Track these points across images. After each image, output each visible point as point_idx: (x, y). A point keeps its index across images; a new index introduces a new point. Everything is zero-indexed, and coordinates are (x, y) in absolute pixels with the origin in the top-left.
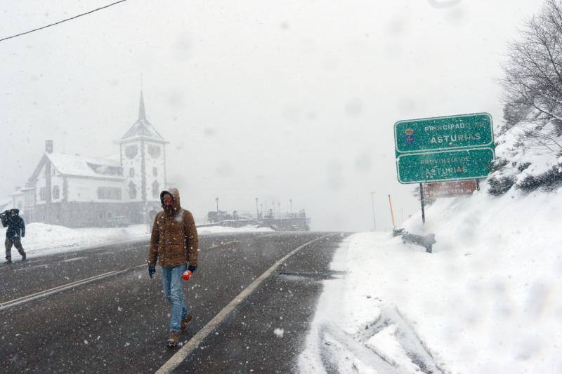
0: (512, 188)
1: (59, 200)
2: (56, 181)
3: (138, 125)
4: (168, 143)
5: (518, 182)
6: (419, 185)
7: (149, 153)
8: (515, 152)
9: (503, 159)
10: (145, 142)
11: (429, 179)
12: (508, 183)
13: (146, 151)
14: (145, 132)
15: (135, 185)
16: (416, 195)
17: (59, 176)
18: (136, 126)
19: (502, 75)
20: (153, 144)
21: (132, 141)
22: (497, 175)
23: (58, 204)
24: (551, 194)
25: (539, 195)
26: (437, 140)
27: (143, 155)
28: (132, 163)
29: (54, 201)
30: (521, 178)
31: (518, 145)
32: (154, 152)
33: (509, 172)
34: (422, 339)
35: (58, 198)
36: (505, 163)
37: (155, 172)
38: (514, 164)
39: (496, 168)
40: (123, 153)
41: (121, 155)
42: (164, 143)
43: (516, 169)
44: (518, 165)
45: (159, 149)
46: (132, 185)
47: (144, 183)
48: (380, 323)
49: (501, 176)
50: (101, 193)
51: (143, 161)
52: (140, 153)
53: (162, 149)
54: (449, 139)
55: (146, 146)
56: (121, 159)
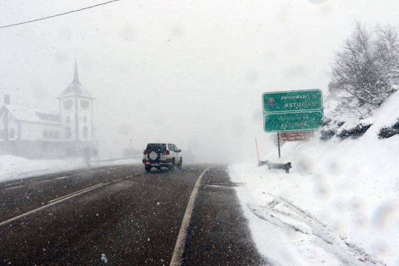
0: (334, 136)
1: (15, 139)
2: (12, 125)
3: (73, 85)
4: (94, 99)
5: (338, 133)
6: (276, 133)
7: (81, 106)
8: (335, 114)
9: (328, 118)
10: (78, 98)
11: (283, 129)
12: (332, 133)
13: (79, 104)
14: (78, 91)
15: (70, 129)
16: (272, 139)
17: (14, 121)
18: (72, 86)
19: (330, 70)
20: (83, 99)
21: (69, 97)
22: (326, 128)
23: (14, 142)
24: (356, 141)
25: (349, 141)
26: (289, 105)
27: (77, 107)
28: (68, 113)
29: (10, 139)
30: (340, 130)
31: (337, 110)
32: (85, 105)
33: (332, 127)
34: (297, 207)
35: (14, 137)
36: (330, 121)
37: (85, 120)
38: (335, 122)
39: (325, 124)
40: (62, 105)
41: (60, 107)
42: (92, 99)
43: (336, 125)
44: (337, 123)
45: (87, 103)
46: (68, 129)
47: (77, 127)
48: (275, 203)
49: (328, 129)
50: (45, 134)
51: (77, 112)
52: (74, 106)
53: (90, 103)
54: (296, 105)
55: (79, 101)
56: (60, 110)
